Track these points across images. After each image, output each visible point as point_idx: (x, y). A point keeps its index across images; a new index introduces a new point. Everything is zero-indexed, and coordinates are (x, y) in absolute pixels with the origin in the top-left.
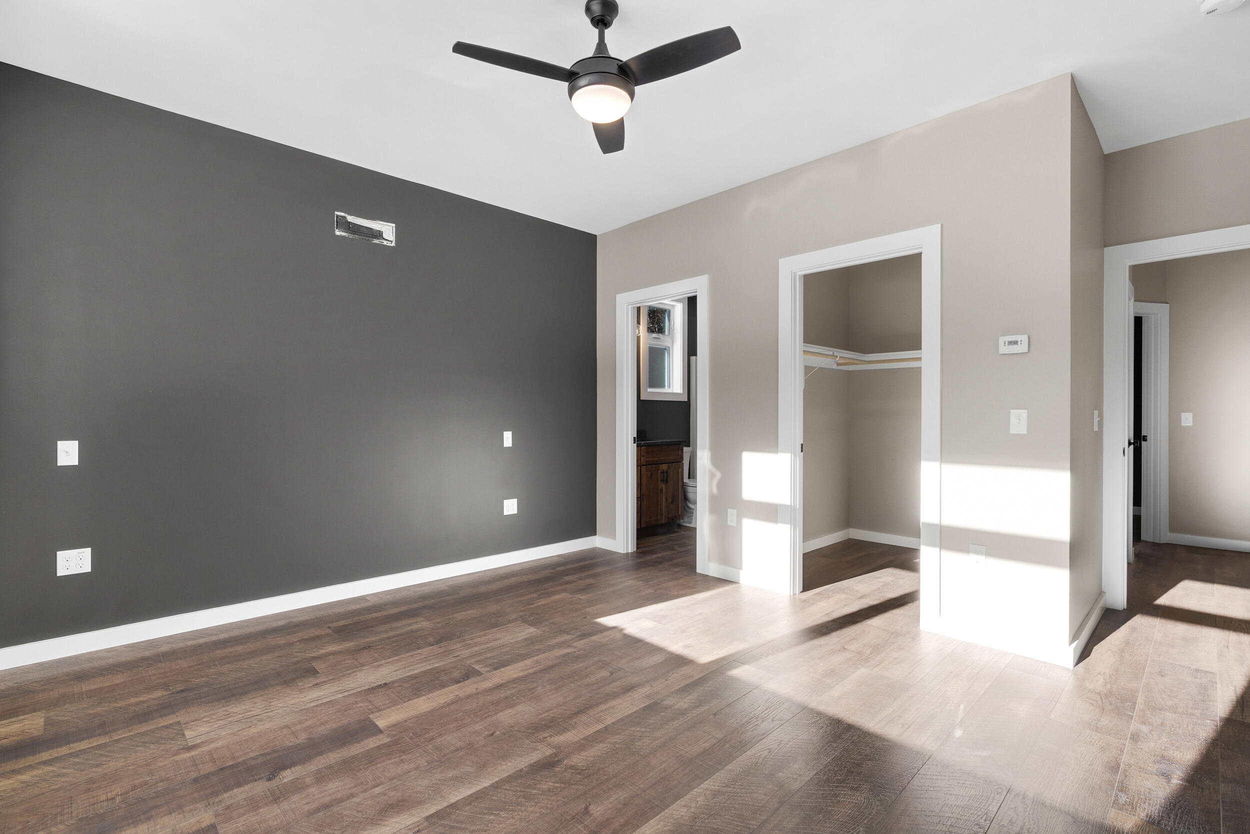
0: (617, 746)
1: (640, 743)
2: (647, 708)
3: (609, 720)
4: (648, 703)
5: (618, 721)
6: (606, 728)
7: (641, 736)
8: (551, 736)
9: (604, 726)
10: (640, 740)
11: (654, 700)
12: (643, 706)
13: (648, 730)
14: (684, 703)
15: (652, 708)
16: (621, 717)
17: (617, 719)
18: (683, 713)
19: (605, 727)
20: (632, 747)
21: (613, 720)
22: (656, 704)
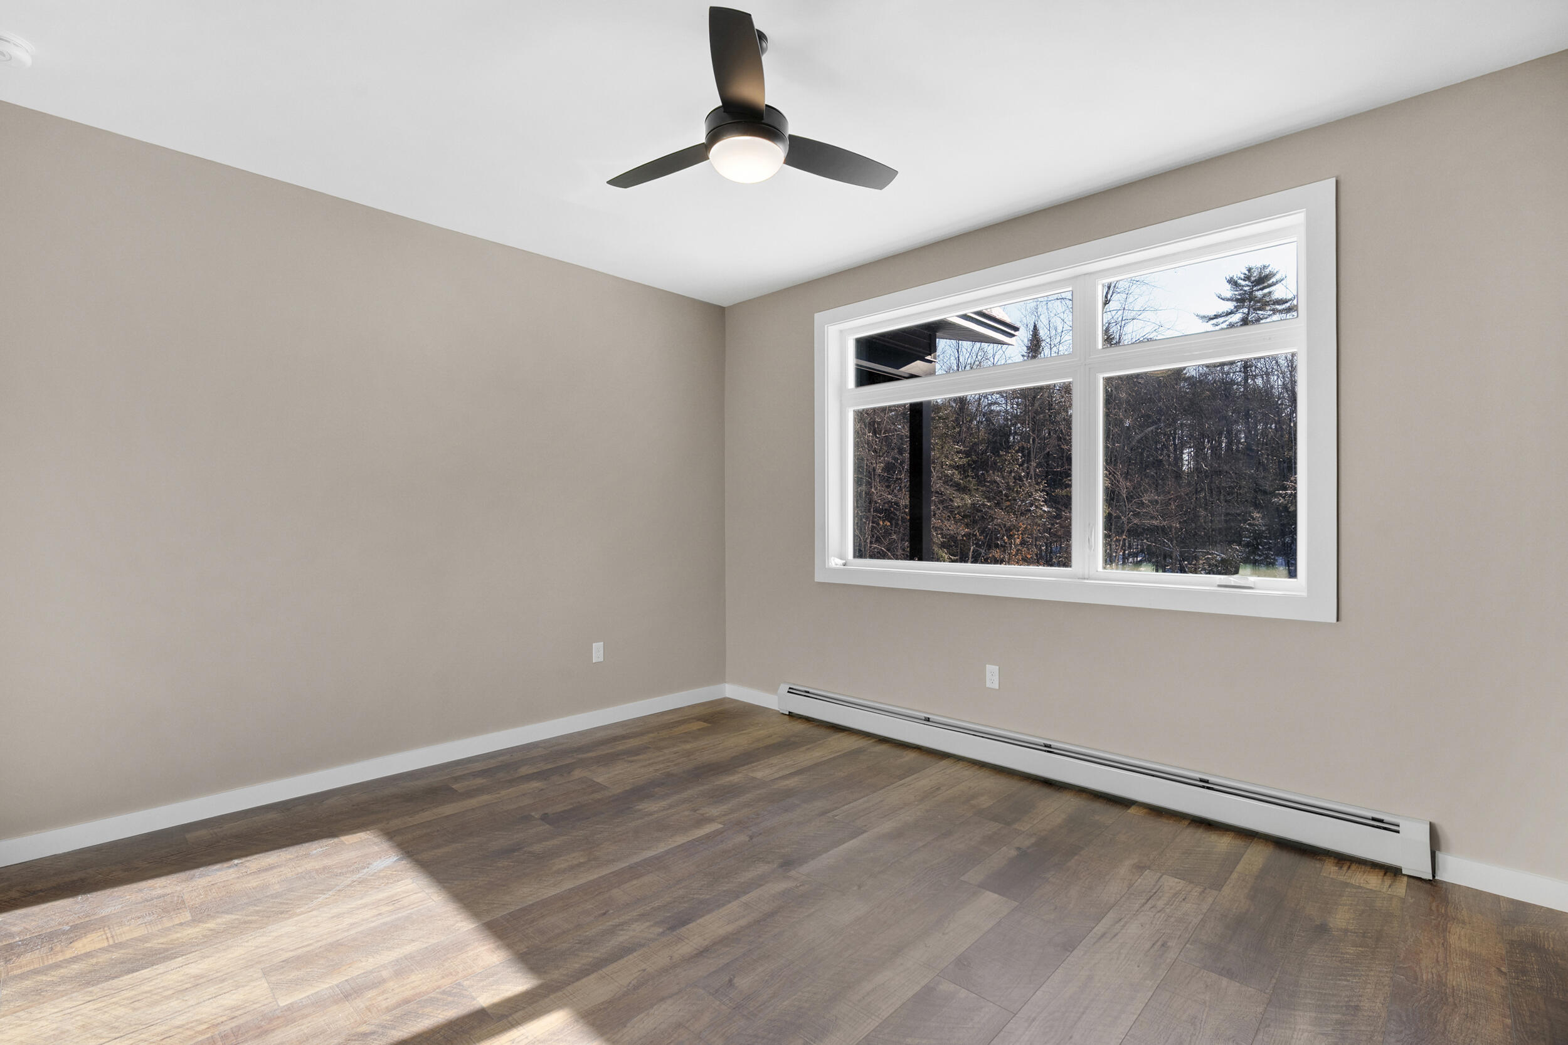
0: (726, 880)
1: (703, 883)
2: (684, 923)
3: (734, 906)
4: (684, 929)
5: (724, 905)
6: (737, 897)
7: (700, 889)
8: (797, 887)
9: (740, 899)
10: (702, 886)
11: (674, 933)
12: (691, 924)
13: (691, 896)
14: (634, 930)
15: (679, 922)
16: (720, 910)
17: (725, 908)
18: (643, 917)
19: (739, 897)
20: (711, 880)
21: (730, 905)
22: (672, 928)
